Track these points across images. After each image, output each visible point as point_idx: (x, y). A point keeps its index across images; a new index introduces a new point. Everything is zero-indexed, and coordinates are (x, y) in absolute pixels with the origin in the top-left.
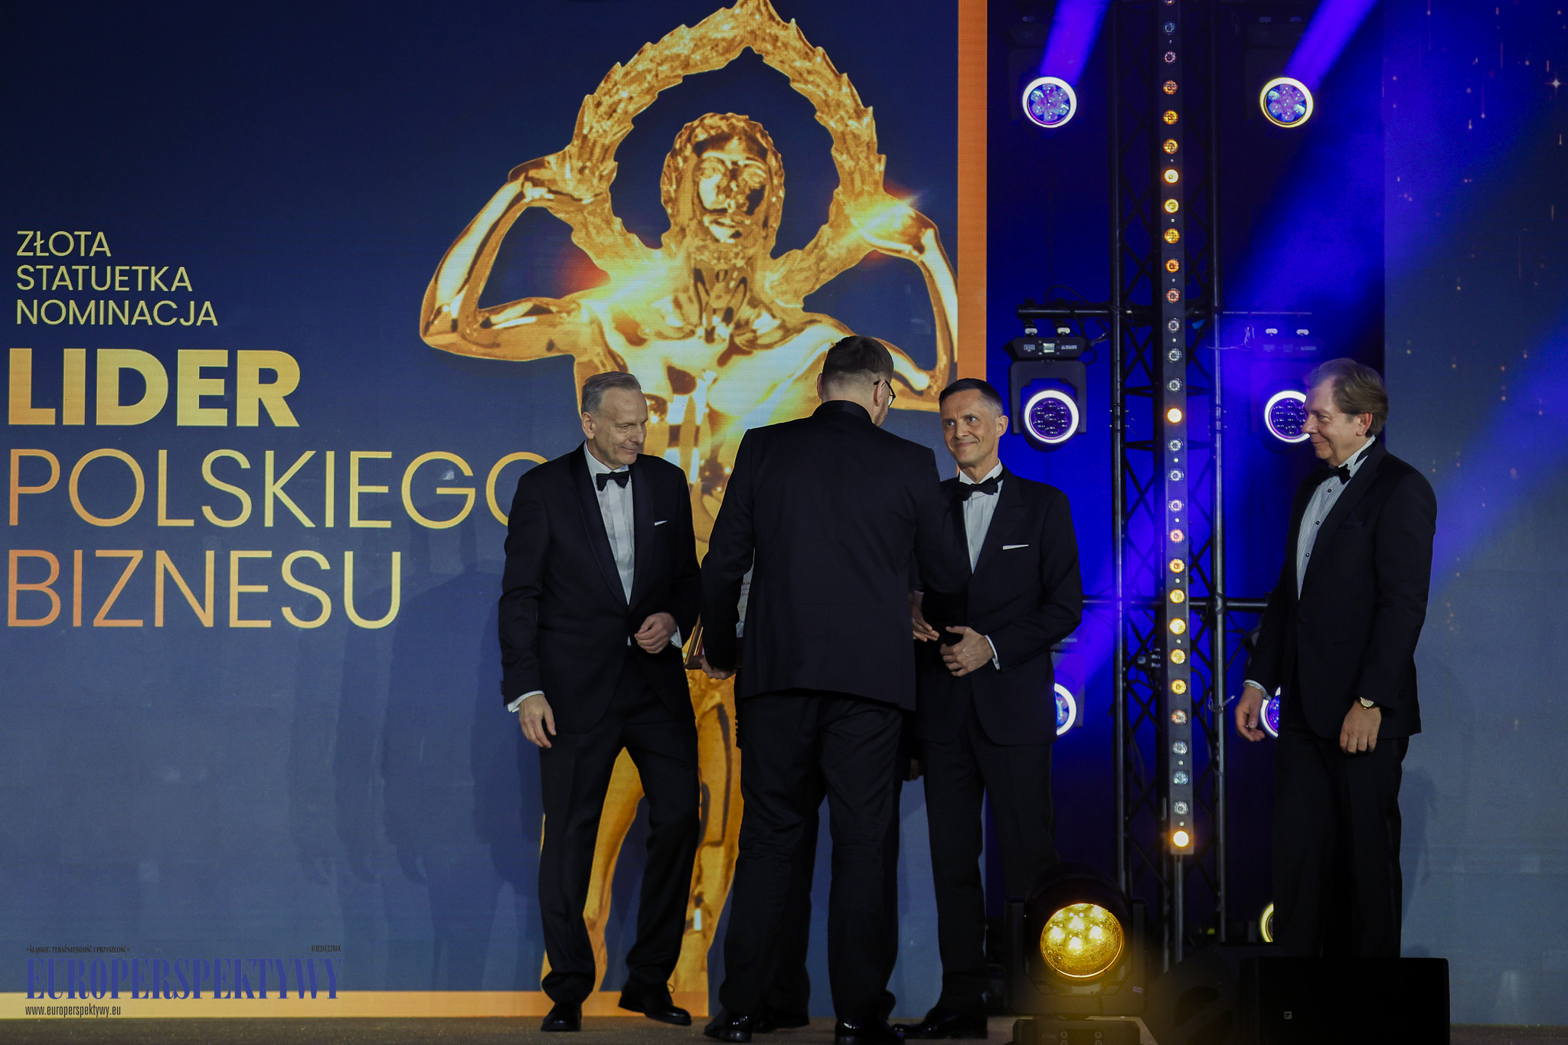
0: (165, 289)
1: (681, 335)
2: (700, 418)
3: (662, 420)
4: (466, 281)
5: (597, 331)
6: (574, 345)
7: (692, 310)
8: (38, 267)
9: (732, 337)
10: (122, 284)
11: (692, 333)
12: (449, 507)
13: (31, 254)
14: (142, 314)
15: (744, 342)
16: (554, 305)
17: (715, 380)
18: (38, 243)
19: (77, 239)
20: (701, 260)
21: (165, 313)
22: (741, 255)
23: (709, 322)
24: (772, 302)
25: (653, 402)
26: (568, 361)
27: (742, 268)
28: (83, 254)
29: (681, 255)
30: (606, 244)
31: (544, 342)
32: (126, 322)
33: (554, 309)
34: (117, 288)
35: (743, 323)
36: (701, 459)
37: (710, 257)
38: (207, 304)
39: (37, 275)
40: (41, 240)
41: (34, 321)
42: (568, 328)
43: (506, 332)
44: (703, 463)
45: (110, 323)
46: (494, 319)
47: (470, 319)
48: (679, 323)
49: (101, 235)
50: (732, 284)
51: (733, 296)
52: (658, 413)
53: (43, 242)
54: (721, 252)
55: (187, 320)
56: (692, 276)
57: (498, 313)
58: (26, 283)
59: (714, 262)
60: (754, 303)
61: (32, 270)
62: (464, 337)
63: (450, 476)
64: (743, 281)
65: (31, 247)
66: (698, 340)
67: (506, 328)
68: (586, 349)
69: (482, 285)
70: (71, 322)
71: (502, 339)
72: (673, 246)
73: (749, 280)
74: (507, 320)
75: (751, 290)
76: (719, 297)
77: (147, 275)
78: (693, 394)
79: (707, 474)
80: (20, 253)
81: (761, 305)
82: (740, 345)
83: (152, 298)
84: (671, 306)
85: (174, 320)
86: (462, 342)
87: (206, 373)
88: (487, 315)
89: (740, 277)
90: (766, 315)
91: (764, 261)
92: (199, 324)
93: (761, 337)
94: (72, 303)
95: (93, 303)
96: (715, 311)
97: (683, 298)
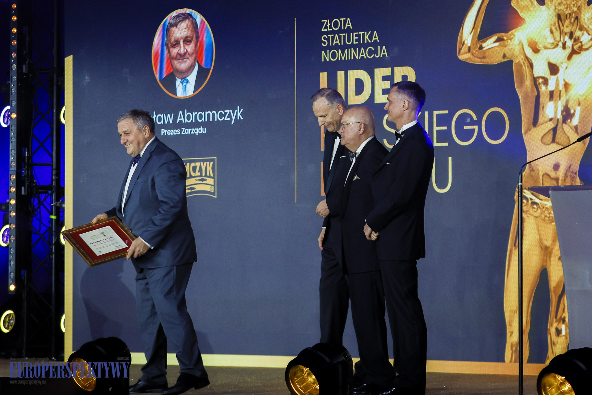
0: (370, 42)
1: (553, 47)
2: (561, 87)
3: (547, 88)
4: (473, 28)
5: (521, 48)
6: (513, 55)
7: (557, 34)
8: (329, 36)
9: (573, 46)
10: (356, 40)
11: (558, 45)
12: (469, 134)
13: (326, 30)
14: (362, 54)
15: (577, 48)
16: (506, 36)
17: (567, 67)
18: (328, 25)
19: (341, 21)
20: (560, 9)
21: (370, 52)
22: (576, 5)
23: (564, 39)
24: (588, 27)
25: (543, 80)
26: (511, 62)
27: (576, 12)
28: (343, 29)
29: (553, 8)
30: (524, 5)
31: (501, 55)
32: (357, 58)
33: (505, 38)
34: (354, 43)
35: (577, 38)
36: (562, 106)
37: (564, 7)
38: (384, 47)
39: (328, 39)
40: (329, 23)
41: (328, 60)
42: (510, 47)
43: (488, 51)
44: (562, 108)
45: (352, 59)
46: (484, 45)
47: (475, 46)
48: (552, 41)
49: (348, 19)
50: (572, 20)
51: (573, 26)
52: (545, 85)
53: (330, 24)
54: (568, 4)
55: (377, 56)
56: (557, 18)
57: (485, 42)
58: (325, 43)
59: (565, 10)
60: (581, 28)
61: (327, 37)
62: (473, 55)
63: (468, 120)
64: (577, 18)
65: (326, 27)
66: (559, 49)
67: (488, 49)
68: (517, 56)
69: (479, 29)
70: (340, 59)
71: (486, 55)
72: (549, 4)
73: (579, 17)
74: (488, 45)
75: (580, 22)
76: (567, 27)
77: (364, 35)
78: (559, 75)
79: (564, 113)
80: (323, 30)
81: (584, 29)
82: (576, 49)
83: (366, 45)
84: (549, 33)
85: (373, 55)
86: (472, 57)
87: (384, 78)
88: (481, 43)
89: (576, 16)
90: (586, 34)
91: (584, 6)
92: (381, 56)
93: (585, 44)
94: (340, 50)
95: (346, 50)
96: (566, 34)
97: (554, 29)
